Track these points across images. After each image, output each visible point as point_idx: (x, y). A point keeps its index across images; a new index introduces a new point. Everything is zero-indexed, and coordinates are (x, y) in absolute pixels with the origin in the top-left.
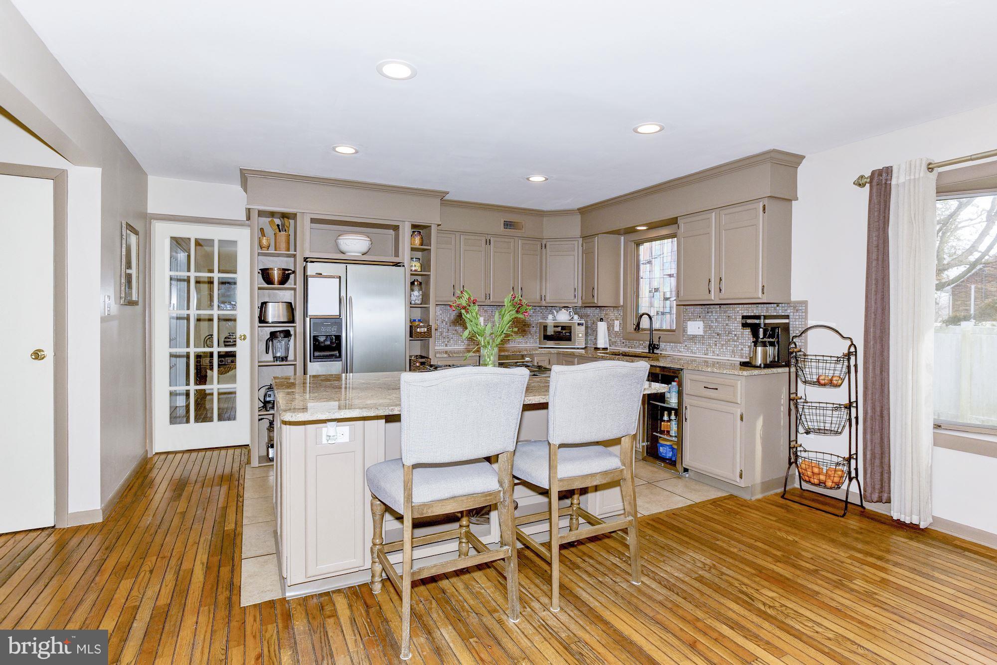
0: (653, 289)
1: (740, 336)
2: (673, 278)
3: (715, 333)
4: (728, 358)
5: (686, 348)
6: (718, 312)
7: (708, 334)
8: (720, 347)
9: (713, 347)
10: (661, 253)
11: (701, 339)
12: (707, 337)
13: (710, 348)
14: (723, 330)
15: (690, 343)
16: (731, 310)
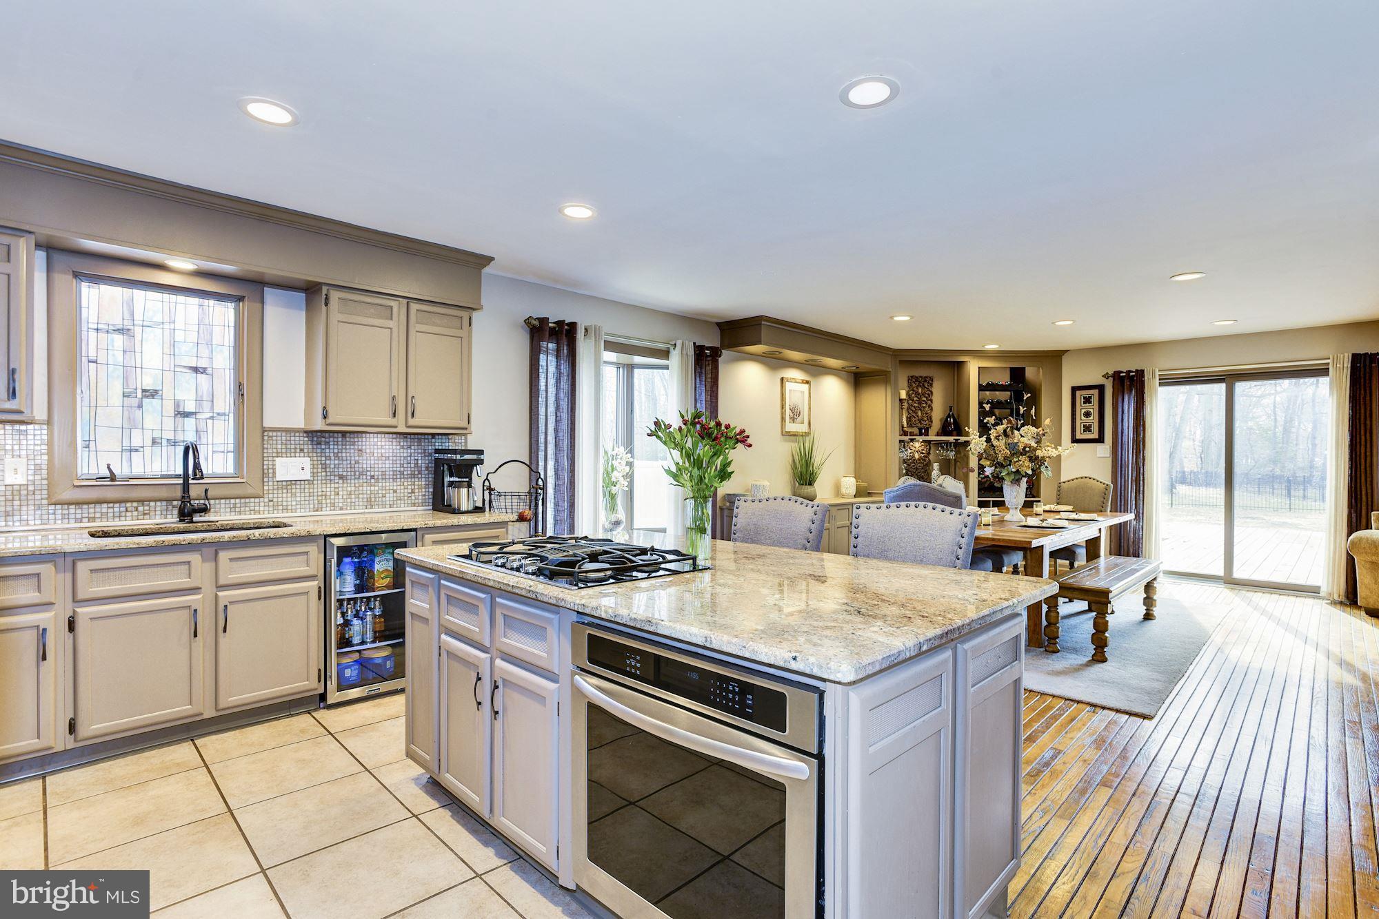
0: (139, 391)
2: (204, 376)
3: (335, 476)
4: (362, 511)
5: (271, 504)
6: (340, 443)
7: (320, 478)
8: (345, 497)
9: (332, 497)
10: (166, 319)
11: (307, 486)
12: (319, 482)
13: (325, 499)
14: (349, 470)
15: (280, 495)
16: (364, 439)
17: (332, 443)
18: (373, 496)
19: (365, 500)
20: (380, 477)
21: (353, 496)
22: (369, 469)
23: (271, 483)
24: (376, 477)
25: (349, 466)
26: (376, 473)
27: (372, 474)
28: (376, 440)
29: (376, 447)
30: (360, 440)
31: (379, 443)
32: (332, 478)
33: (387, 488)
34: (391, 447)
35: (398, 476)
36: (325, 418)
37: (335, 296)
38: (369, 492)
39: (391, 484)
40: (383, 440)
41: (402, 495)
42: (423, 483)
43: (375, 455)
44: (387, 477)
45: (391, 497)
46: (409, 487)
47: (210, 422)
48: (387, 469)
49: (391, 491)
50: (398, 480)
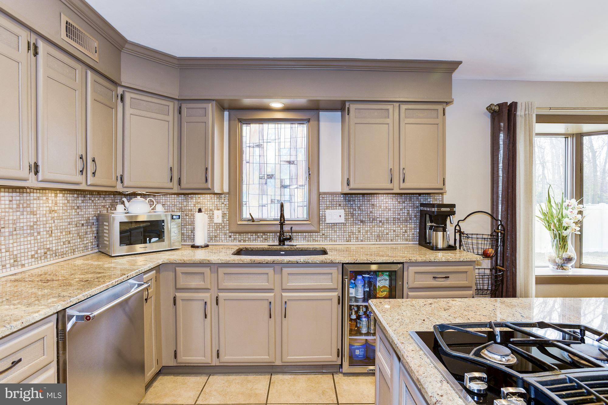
0: (266, 176)
2: (293, 165)
3: (358, 220)
4: (374, 243)
5: (323, 236)
6: (361, 201)
7: (350, 222)
8: (364, 234)
9: (357, 233)
10: (277, 138)
11: (343, 227)
12: (349, 224)
13: (353, 235)
14: (366, 217)
15: (328, 232)
16: (375, 198)
17: (356, 201)
18: (380, 234)
19: (376, 236)
20: (385, 222)
21: (369, 233)
22: (378, 217)
23: (323, 225)
24: (382, 222)
25: (366, 215)
26: (383, 219)
27: (380, 219)
28: (382, 198)
29: (382, 203)
30: (373, 198)
31: (385, 200)
32: (357, 222)
33: (390, 229)
34: (392, 202)
35: (397, 221)
36: (348, 185)
37: (353, 107)
38: (378, 231)
39: (392, 226)
40: (387, 198)
41: (399, 233)
42: (413, 226)
43: (382, 207)
44: (390, 222)
45: (391, 234)
46: (404, 228)
47: (296, 190)
48: (390, 217)
49: (392, 231)
50: (397, 224)
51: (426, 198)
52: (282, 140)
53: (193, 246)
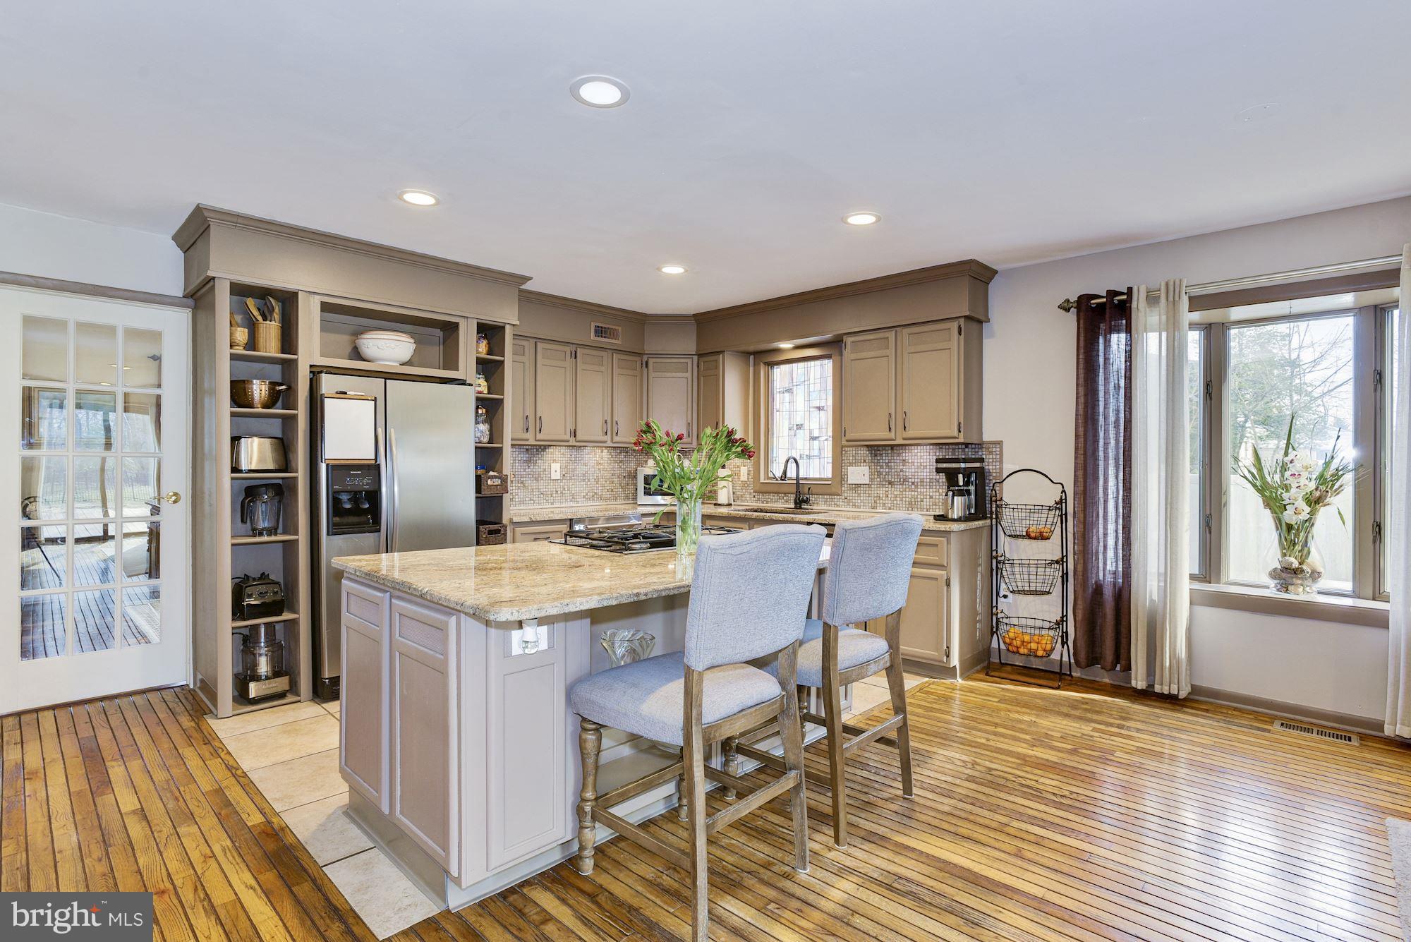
0: (795, 426)
1: (919, 484)
2: (821, 412)
3: (886, 481)
5: (845, 500)
6: (890, 455)
7: (875, 483)
8: (892, 499)
9: (884, 499)
10: (806, 379)
11: (868, 489)
12: (875, 486)
13: (880, 500)
14: (896, 477)
15: (850, 495)
16: (907, 451)
17: (884, 455)
18: (913, 500)
19: (907, 503)
21: (898, 499)
22: (910, 477)
23: (846, 486)
24: (916, 484)
25: (896, 473)
26: (916, 480)
27: (913, 480)
28: (916, 451)
29: (916, 457)
30: (904, 451)
31: (919, 454)
32: (884, 483)
33: (925, 494)
34: (928, 457)
35: (934, 484)
37: (850, 342)
38: (910, 496)
39: (928, 490)
40: (922, 451)
41: (937, 501)
43: (916, 464)
44: (925, 484)
48: (925, 477)
49: (928, 497)
50: (934, 487)
51: (977, 450)
52: (812, 381)
53: (715, 504)
